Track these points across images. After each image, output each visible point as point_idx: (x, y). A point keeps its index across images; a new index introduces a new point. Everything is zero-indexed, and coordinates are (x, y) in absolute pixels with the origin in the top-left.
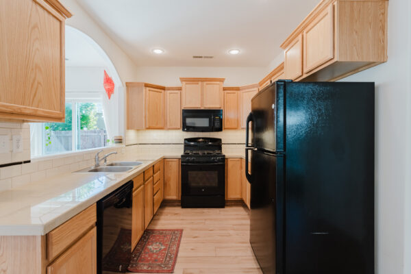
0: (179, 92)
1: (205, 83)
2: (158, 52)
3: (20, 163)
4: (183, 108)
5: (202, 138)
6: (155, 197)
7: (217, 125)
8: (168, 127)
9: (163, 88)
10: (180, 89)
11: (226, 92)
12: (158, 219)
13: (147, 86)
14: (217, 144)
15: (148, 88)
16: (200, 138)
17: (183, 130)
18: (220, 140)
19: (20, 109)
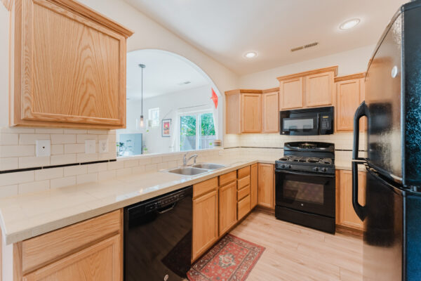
0: (277, 93)
1: (308, 77)
2: (251, 55)
3: (107, 161)
4: (281, 110)
5: (308, 143)
6: (239, 203)
7: (325, 126)
8: (266, 130)
9: (260, 92)
10: (277, 90)
11: (339, 83)
12: (246, 225)
13: (242, 92)
14: (329, 150)
15: (243, 94)
16: (304, 143)
17: (281, 134)
18: (333, 145)
19: (65, 118)
